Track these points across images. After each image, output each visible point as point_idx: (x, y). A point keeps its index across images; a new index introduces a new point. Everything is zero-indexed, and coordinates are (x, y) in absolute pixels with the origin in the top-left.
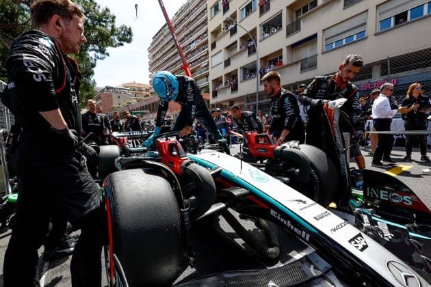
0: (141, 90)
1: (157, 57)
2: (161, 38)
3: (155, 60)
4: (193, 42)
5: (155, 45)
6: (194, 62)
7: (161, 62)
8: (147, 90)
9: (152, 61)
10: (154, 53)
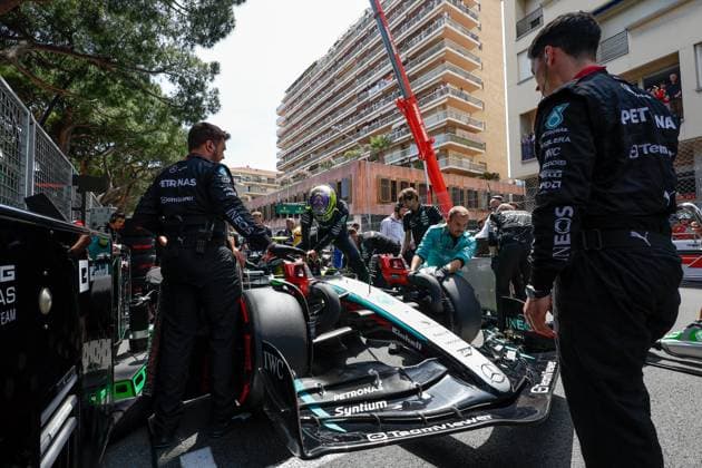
0: (260, 181)
1: (294, 121)
2: (305, 87)
3: (289, 125)
4: (374, 85)
5: (290, 101)
6: (374, 121)
7: (302, 128)
8: (270, 180)
9: (284, 129)
10: (288, 115)
